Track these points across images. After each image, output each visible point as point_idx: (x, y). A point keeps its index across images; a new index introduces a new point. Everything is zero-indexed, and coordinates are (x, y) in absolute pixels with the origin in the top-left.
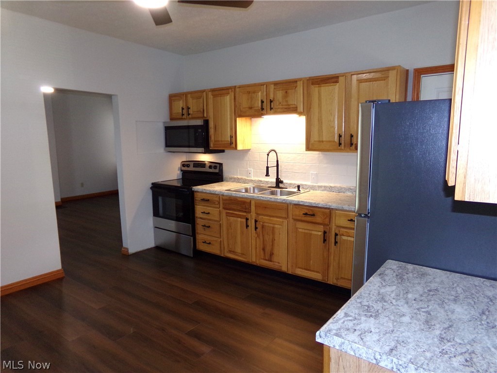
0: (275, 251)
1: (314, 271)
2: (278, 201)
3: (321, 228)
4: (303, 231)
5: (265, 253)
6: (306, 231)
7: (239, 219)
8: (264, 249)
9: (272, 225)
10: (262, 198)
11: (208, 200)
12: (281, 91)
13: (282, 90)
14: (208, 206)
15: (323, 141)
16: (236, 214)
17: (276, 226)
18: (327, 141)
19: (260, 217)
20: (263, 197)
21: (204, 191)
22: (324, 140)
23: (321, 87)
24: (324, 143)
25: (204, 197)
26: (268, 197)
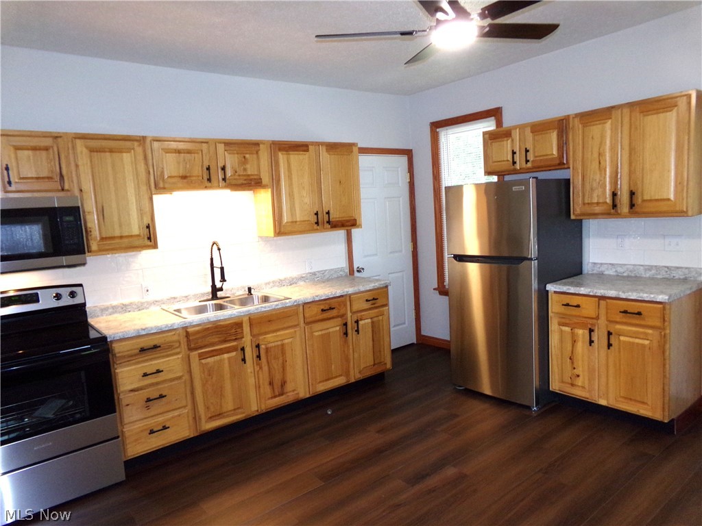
0: (289, 377)
1: (336, 377)
2: (287, 305)
3: (339, 321)
4: (320, 333)
5: (273, 388)
6: (323, 332)
7: (226, 356)
8: (271, 383)
9: (279, 343)
10: (263, 309)
11: (155, 347)
12: (236, 155)
13: (238, 154)
14: (151, 360)
15: (296, 222)
16: (221, 349)
17: (286, 341)
18: (300, 221)
19: (261, 338)
20: (265, 307)
21: (144, 333)
22: (298, 220)
23: (289, 154)
24: (298, 223)
25: (142, 345)
26: (272, 306)
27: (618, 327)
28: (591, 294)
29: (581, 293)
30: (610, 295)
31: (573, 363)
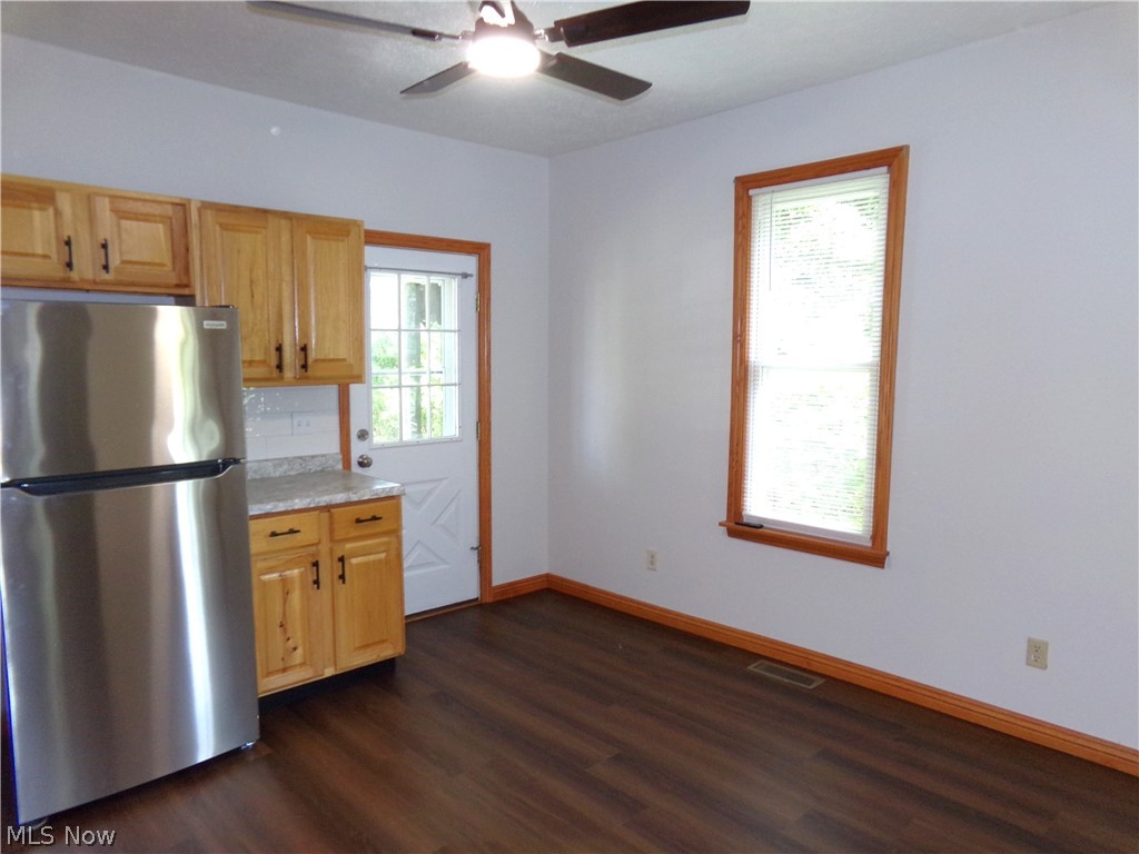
27: (349, 546)
28: (312, 506)
29: (296, 508)
30: (338, 502)
31: (285, 631)
